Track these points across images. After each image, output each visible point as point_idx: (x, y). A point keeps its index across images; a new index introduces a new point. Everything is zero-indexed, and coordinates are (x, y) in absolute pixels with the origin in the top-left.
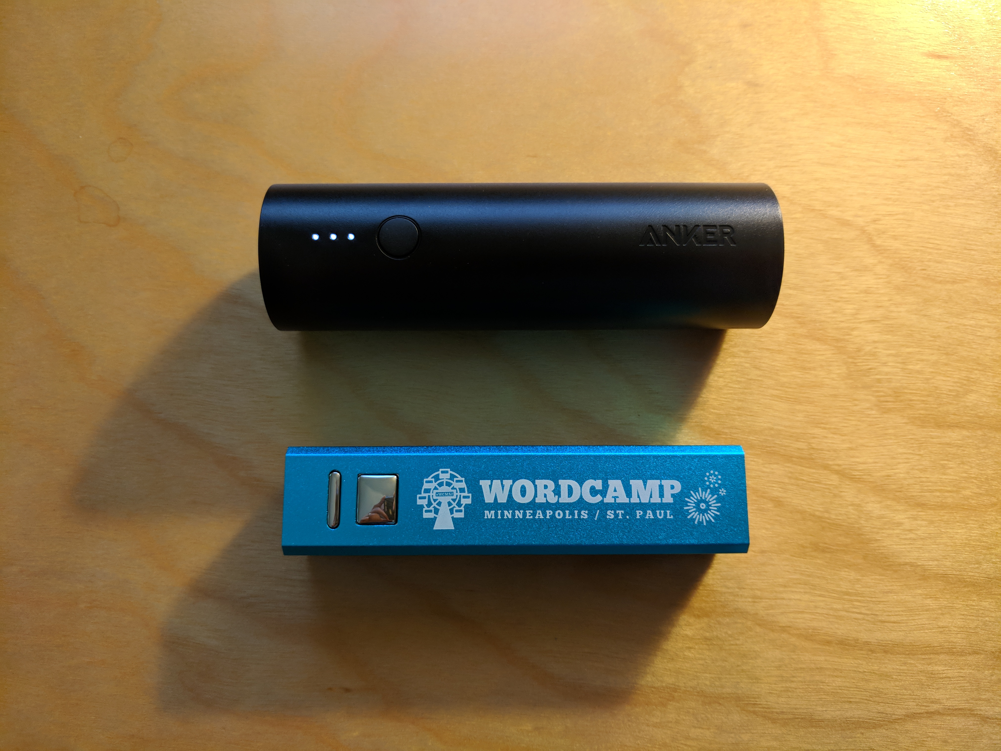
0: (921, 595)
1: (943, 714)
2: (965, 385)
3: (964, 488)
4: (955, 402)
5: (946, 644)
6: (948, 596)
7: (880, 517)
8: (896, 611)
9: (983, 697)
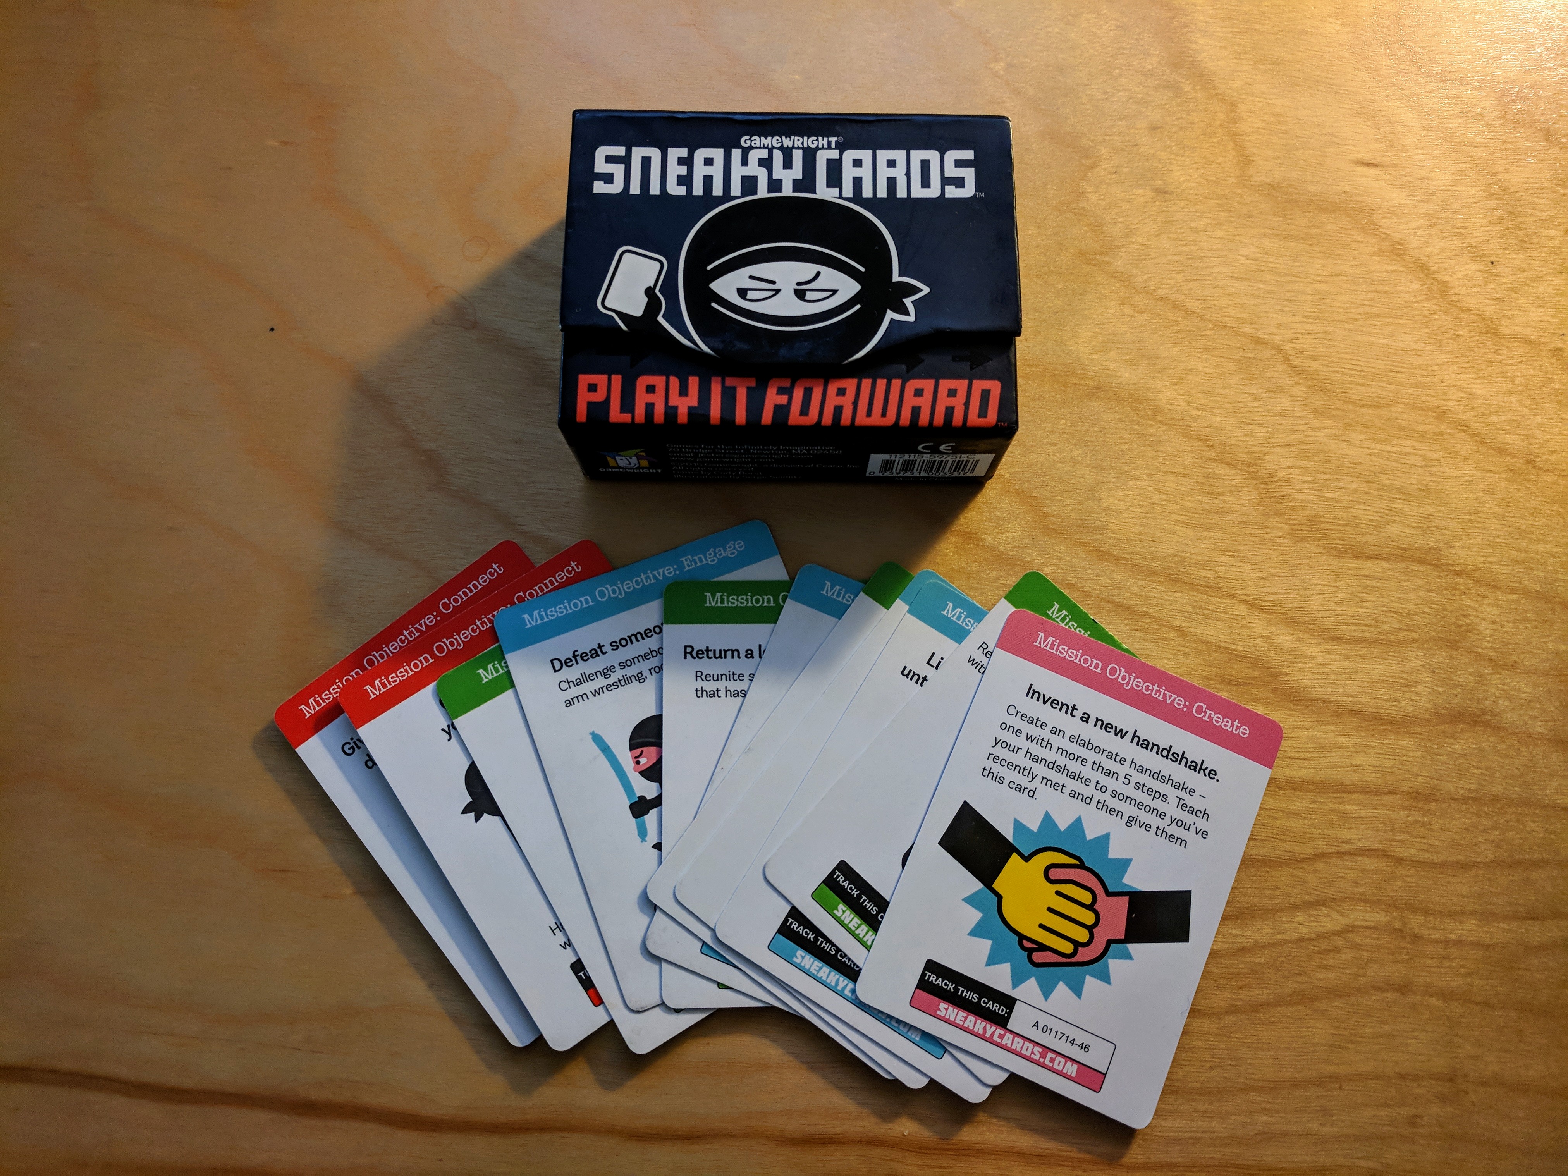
0: (1333, 731)
1: (1355, 855)
2: (1387, 515)
3: (1383, 622)
4: (1375, 533)
5: (1359, 783)
6: (1363, 734)
7: (1292, 651)
8: (1306, 748)
9: (1397, 838)
